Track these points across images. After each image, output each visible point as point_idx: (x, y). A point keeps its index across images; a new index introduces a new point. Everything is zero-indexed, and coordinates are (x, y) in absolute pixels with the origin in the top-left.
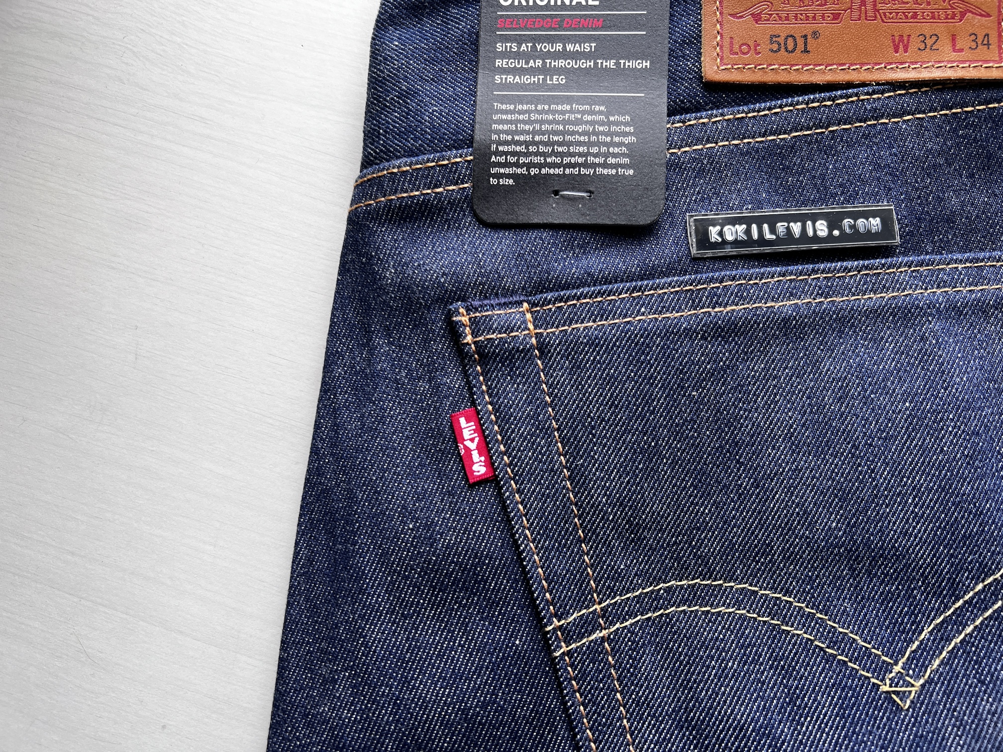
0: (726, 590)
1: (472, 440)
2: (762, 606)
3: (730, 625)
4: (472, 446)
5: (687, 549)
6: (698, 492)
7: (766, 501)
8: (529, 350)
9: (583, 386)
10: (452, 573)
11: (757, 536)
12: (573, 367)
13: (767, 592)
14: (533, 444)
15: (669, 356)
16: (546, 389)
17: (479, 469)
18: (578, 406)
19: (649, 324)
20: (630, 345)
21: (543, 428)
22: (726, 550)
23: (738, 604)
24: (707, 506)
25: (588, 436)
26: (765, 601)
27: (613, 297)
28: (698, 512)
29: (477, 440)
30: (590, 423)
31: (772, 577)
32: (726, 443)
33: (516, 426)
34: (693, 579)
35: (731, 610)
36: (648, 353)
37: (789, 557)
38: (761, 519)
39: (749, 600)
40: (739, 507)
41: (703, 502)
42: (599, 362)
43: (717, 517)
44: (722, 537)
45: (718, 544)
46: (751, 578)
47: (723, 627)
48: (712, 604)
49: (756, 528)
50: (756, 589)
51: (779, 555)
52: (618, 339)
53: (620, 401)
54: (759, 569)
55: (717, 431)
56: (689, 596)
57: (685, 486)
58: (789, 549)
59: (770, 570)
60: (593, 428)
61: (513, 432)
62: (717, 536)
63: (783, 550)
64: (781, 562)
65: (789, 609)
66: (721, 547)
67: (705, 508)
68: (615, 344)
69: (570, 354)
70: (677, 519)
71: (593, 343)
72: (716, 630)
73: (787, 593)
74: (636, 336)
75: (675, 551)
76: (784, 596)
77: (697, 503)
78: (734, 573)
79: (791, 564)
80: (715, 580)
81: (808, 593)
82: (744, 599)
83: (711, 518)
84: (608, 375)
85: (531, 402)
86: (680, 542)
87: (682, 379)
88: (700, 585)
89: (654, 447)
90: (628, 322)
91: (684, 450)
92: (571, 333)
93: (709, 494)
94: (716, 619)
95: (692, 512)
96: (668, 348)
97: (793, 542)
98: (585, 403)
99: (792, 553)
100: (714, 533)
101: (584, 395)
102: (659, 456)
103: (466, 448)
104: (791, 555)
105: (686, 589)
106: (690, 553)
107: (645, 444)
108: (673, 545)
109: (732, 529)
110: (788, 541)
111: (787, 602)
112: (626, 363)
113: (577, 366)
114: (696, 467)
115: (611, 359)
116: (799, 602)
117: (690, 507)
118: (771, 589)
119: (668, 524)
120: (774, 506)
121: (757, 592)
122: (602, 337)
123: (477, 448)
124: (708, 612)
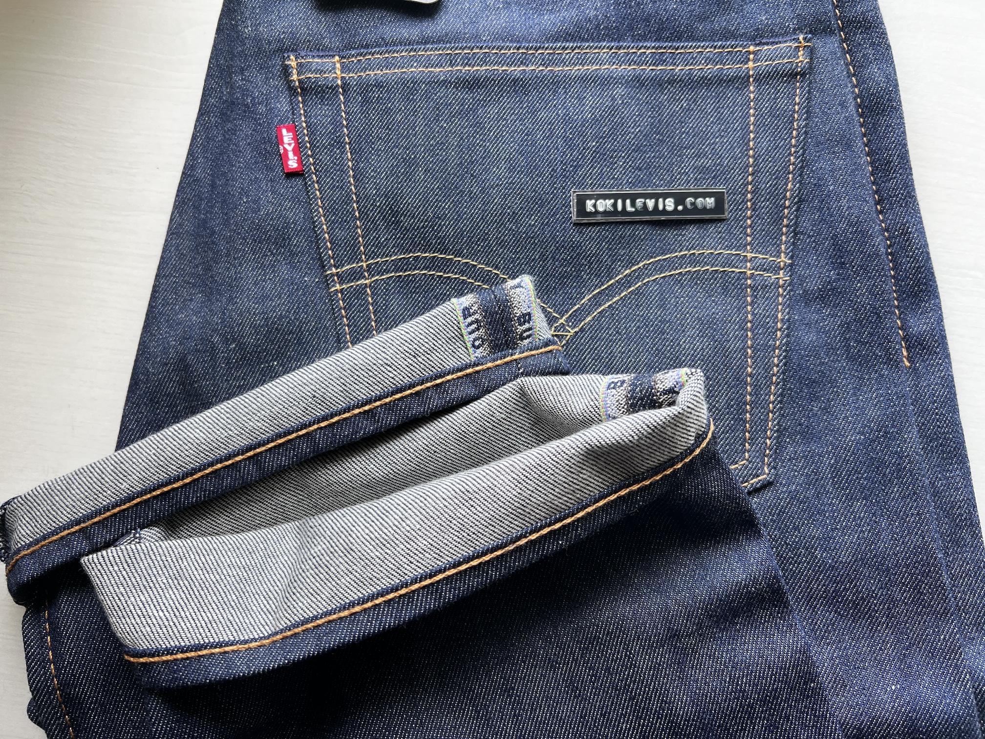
0: (455, 262)
1: (290, 144)
2: (478, 276)
3: (455, 286)
4: (290, 148)
5: (431, 232)
6: (442, 193)
7: (488, 203)
8: (335, 88)
9: (369, 115)
10: (268, 232)
11: (479, 227)
12: (364, 102)
13: (483, 266)
14: (331, 152)
15: (429, 98)
16: (344, 116)
17: (293, 164)
18: (364, 128)
19: (418, 74)
20: (404, 88)
21: (339, 141)
22: (458, 235)
23: (462, 273)
24: (447, 203)
25: (369, 149)
26: (480, 273)
27: (396, 55)
28: (440, 206)
29: (293, 145)
30: (371, 140)
31: (487, 256)
32: (465, 162)
33: (321, 138)
34: (433, 253)
35: (457, 276)
36: (416, 94)
37: (500, 243)
38: (483, 216)
39: (470, 270)
40: (470, 206)
41: (445, 200)
42: (381, 98)
43: (453, 212)
44: (456, 226)
45: (452, 230)
46: (472, 255)
47: (450, 287)
48: (445, 271)
49: (479, 221)
50: (476, 264)
51: (494, 241)
52: (395, 83)
53: (393, 126)
54: (479, 250)
55: (459, 153)
56: (430, 264)
57: (433, 188)
58: (500, 237)
59: (486, 252)
60: (373, 143)
61: (318, 142)
62: (452, 224)
63: (496, 238)
64: (494, 247)
65: (496, 279)
66: (454, 233)
67: (446, 205)
68: (393, 87)
69: (362, 92)
70: (425, 210)
71: (379, 85)
72: (445, 288)
73: (497, 268)
74: (408, 82)
75: (422, 233)
76: (495, 269)
77: (441, 200)
78: (462, 252)
79: (501, 248)
80: (448, 255)
81: (511, 269)
82: (466, 269)
83: (449, 212)
84: (386, 108)
85: (333, 123)
86: (427, 227)
87: (437, 115)
88: (438, 258)
89: (413, 159)
90: (404, 72)
91: (435, 163)
92: (365, 78)
93: (449, 195)
94: (446, 281)
95: (436, 207)
96: (430, 92)
97: (504, 233)
98: (369, 126)
99: (503, 240)
100: (450, 222)
101: (369, 121)
102: (417, 166)
103: (285, 149)
104: (501, 242)
105: (428, 260)
106: (433, 235)
107: (407, 156)
108: (421, 228)
109: (463, 221)
110: (500, 232)
111: (496, 274)
112: (399, 100)
113: (366, 101)
114: (442, 176)
115: (390, 97)
116: (503, 274)
117: (435, 202)
118: (486, 265)
119: (419, 214)
120: (493, 207)
121: (476, 266)
122: (385, 81)
123: (293, 150)
124: (441, 276)
